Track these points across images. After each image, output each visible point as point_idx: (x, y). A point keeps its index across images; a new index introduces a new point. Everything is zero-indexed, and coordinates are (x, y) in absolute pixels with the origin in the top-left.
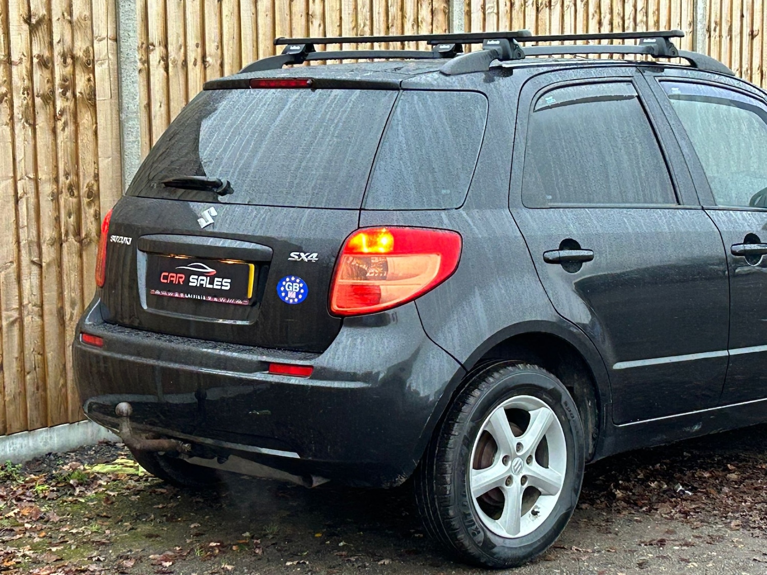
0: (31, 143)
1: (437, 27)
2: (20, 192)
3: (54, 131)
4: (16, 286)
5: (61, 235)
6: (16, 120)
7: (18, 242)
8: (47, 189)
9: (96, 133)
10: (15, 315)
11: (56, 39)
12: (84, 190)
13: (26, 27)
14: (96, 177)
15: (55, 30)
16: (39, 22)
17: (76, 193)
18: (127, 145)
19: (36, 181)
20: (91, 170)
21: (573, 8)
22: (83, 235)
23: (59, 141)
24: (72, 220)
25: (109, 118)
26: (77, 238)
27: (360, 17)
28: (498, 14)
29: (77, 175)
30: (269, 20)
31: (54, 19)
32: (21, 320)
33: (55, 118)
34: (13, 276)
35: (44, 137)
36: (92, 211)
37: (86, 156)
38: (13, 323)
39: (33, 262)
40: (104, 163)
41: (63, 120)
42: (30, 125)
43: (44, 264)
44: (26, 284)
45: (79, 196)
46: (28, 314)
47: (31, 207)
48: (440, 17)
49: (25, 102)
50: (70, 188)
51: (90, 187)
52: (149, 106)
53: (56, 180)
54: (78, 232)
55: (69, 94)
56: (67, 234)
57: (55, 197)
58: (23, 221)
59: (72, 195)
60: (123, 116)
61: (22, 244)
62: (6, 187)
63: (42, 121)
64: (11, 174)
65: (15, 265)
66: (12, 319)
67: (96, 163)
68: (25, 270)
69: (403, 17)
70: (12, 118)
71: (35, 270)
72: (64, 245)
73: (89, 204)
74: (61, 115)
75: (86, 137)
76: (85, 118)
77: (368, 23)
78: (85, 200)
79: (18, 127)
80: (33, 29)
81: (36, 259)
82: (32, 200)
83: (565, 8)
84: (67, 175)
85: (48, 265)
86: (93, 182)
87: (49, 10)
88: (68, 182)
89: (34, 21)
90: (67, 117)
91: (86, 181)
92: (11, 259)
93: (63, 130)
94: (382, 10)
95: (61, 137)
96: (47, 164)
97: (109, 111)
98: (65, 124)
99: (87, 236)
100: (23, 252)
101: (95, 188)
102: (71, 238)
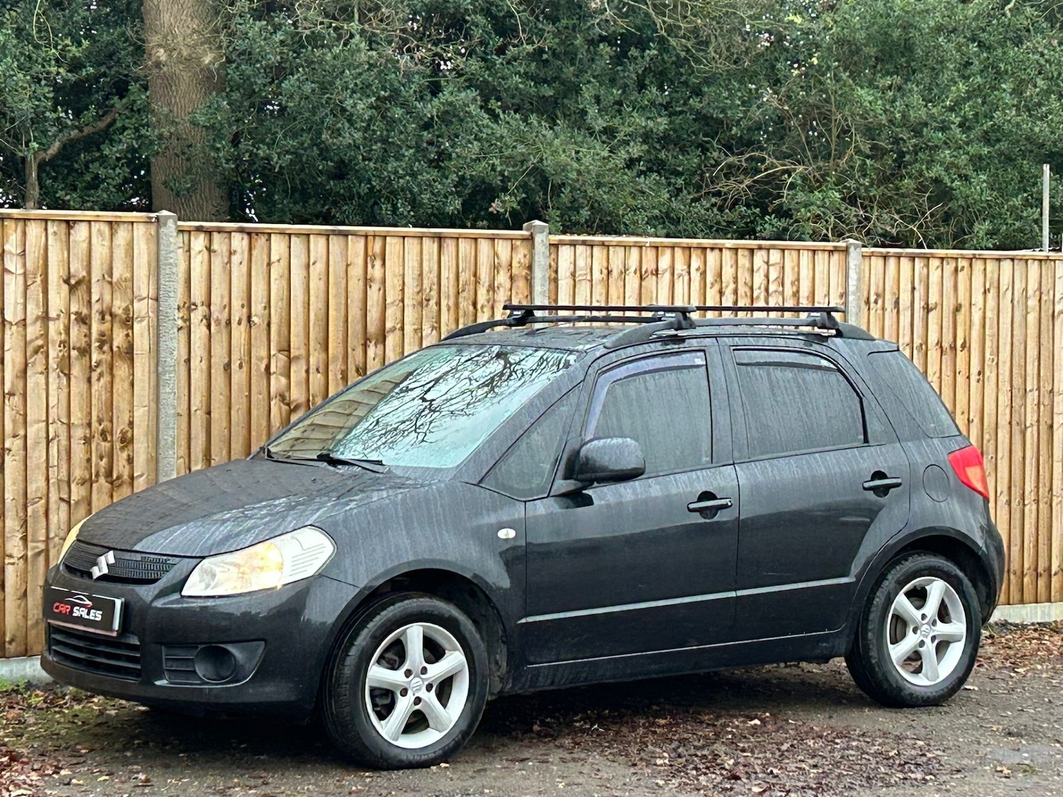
0: (66, 390)
1: (517, 293)
2: (51, 435)
3: (89, 380)
4: (44, 520)
5: (91, 476)
6: (50, 370)
7: (48, 480)
8: (78, 433)
9: (132, 384)
10: (42, 546)
11: (95, 297)
12: (117, 435)
13: (66, 287)
14: (131, 424)
15: (93, 290)
16: (79, 283)
17: (109, 439)
18: (162, 396)
19: (69, 425)
20: (126, 418)
21: (686, 278)
22: (115, 477)
23: (93, 391)
24: (104, 463)
25: (147, 370)
26: (109, 479)
27: (425, 282)
28: (591, 281)
29: (111, 421)
30: (322, 284)
31: (94, 280)
32: (47, 551)
33: (91, 369)
34: (42, 511)
35: (78, 386)
36: (125, 455)
37: (121, 402)
38: (39, 554)
39: (62, 499)
40: (140, 413)
41: (99, 370)
42: (65, 374)
43: (72, 502)
44: (54, 518)
45: (112, 441)
46: (54, 547)
47: (62, 449)
48: (521, 284)
49: (61, 354)
50: (103, 434)
51: (123, 433)
52: (188, 361)
53: (89, 425)
54: (109, 473)
55: (106, 348)
56: (97, 475)
57: (88, 440)
58: (53, 461)
59: (105, 440)
60: (160, 369)
61: (51, 481)
62: (38, 431)
63: (76, 371)
64: (44, 418)
65: (43, 501)
66: (37, 550)
67: (132, 411)
68: (53, 506)
69: (477, 282)
70: (47, 368)
71: (64, 506)
72: (94, 485)
73: (122, 449)
74: (96, 367)
75: (121, 386)
76: (121, 370)
77: (435, 287)
78: (118, 445)
79: (52, 376)
80: (73, 289)
81: (65, 496)
82: (64, 442)
83: (676, 277)
84: (100, 421)
85: (77, 503)
86: (127, 428)
87: (89, 273)
88: (101, 428)
89: (73, 282)
90: (104, 368)
91: (120, 426)
92: (39, 495)
93: (99, 380)
94: (452, 276)
95: (95, 387)
96: (81, 411)
97: (147, 364)
98: (101, 375)
99: (118, 478)
100: (52, 489)
101: (129, 435)
102: (102, 480)
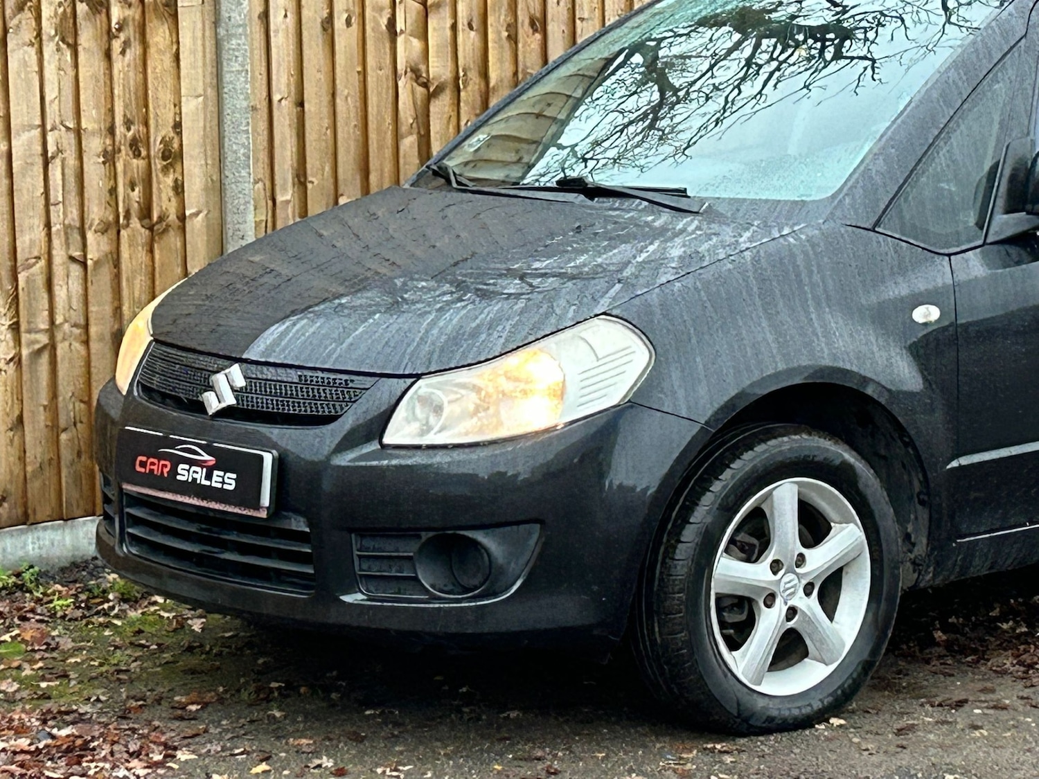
0: (71, 73)
2: (51, 149)
3: (108, 55)
4: (46, 296)
5: (118, 217)
6: (44, 37)
7: (48, 225)
8: (94, 145)
9: (177, 58)
10: (44, 339)
12: (156, 147)
14: (178, 126)
17: (144, 153)
18: (227, 77)
19: (78, 132)
20: (169, 116)
22: (155, 218)
23: (115, 72)
24: (136, 195)
25: (199, 34)
26: (146, 221)
29: (146, 124)
32: (52, 347)
33: (110, 36)
34: (40, 281)
35: (90, 64)
36: (169, 180)
37: (161, 95)
38: (39, 352)
39: (72, 259)
40: (190, 106)
41: (122, 36)
42: (69, 45)
43: (90, 263)
44: (60, 293)
45: (148, 156)
46: (64, 339)
47: (70, 173)
49: (61, 10)
50: (134, 145)
51: (166, 143)
52: (265, 16)
53: (111, 131)
54: (146, 212)
56: (128, 215)
57: (109, 157)
58: (57, 194)
59: (137, 155)
60: (222, 32)
61: (54, 229)
62: (30, 143)
63: (87, 38)
64: (38, 122)
65: (42, 263)
66: (37, 346)
67: (178, 104)
68: (58, 271)
70: (39, 35)
71: (76, 270)
72: (123, 232)
73: (165, 170)
74: (119, 30)
75: (159, 63)
76: (159, 35)
78: (158, 164)
79: (49, 49)
81: (77, 254)
82: (72, 161)
84: (128, 123)
85: (97, 263)
86: (172, 134)
88: (130, 134)
90: (130, 32)
91: (159, 133)
92: (36, 254)
93: (123, 53)
95: (118, 65)
96: (97, 107)
97: (199, 25)
98: (126, 44)
99: (161, 219)
100: (56, 242)
101: (176, 145)
102: (135, 223)
